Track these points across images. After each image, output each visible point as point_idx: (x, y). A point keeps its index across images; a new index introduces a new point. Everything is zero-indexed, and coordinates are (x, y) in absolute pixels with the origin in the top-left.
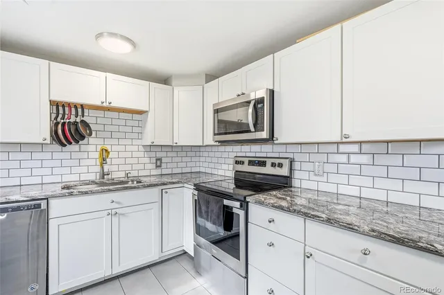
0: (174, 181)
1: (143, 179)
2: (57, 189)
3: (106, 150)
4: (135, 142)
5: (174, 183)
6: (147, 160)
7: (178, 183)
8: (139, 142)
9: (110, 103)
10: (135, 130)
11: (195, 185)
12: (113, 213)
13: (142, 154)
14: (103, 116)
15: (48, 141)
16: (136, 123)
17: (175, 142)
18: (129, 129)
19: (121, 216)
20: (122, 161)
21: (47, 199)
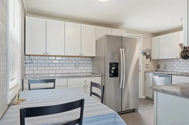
21: (172, 75)
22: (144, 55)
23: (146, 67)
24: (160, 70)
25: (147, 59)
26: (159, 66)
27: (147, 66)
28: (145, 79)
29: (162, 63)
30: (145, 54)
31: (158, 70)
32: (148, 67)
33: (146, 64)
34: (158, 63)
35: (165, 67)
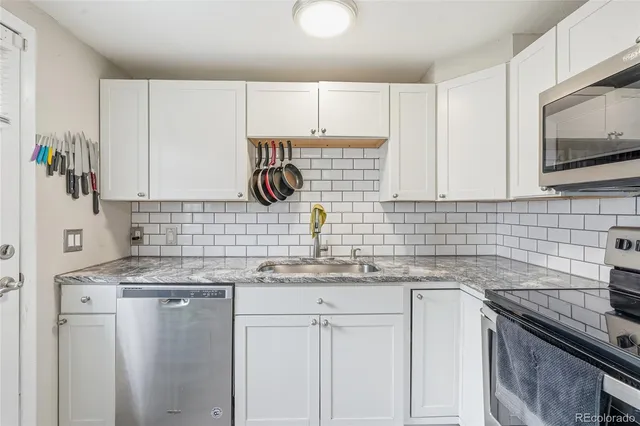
0: (437, 273)
1: (379, 263)
2: (251, 270)
3: (321, 211)
4: (369, 196)
5: (437, 279)
6: (389, 229)
7: (446, 279)
8: (374, 197)
9: (324, 132)
10: (369, 175)
11: (488, 293)
12: (323, 323)
13: (379, 218)
14: (319, 156)
15: (245, 197)
16: (369, 164)
17: (440, 193)
18: (358, 175)
19: (335, 331)
20: (347, 229)
21: (233, 285)
22: (50, 173)
23: (68, 249)
24: (144, 250)
25: (75, 196)
26: (138, 234)
27: (73, 241)
28: (60, 322)
29: (155, 218)
30: (56, 163)
31: (135, 253)
32: (79, 249)
33: (69, 232)
34: (137, 218)
35: (171, 238)
